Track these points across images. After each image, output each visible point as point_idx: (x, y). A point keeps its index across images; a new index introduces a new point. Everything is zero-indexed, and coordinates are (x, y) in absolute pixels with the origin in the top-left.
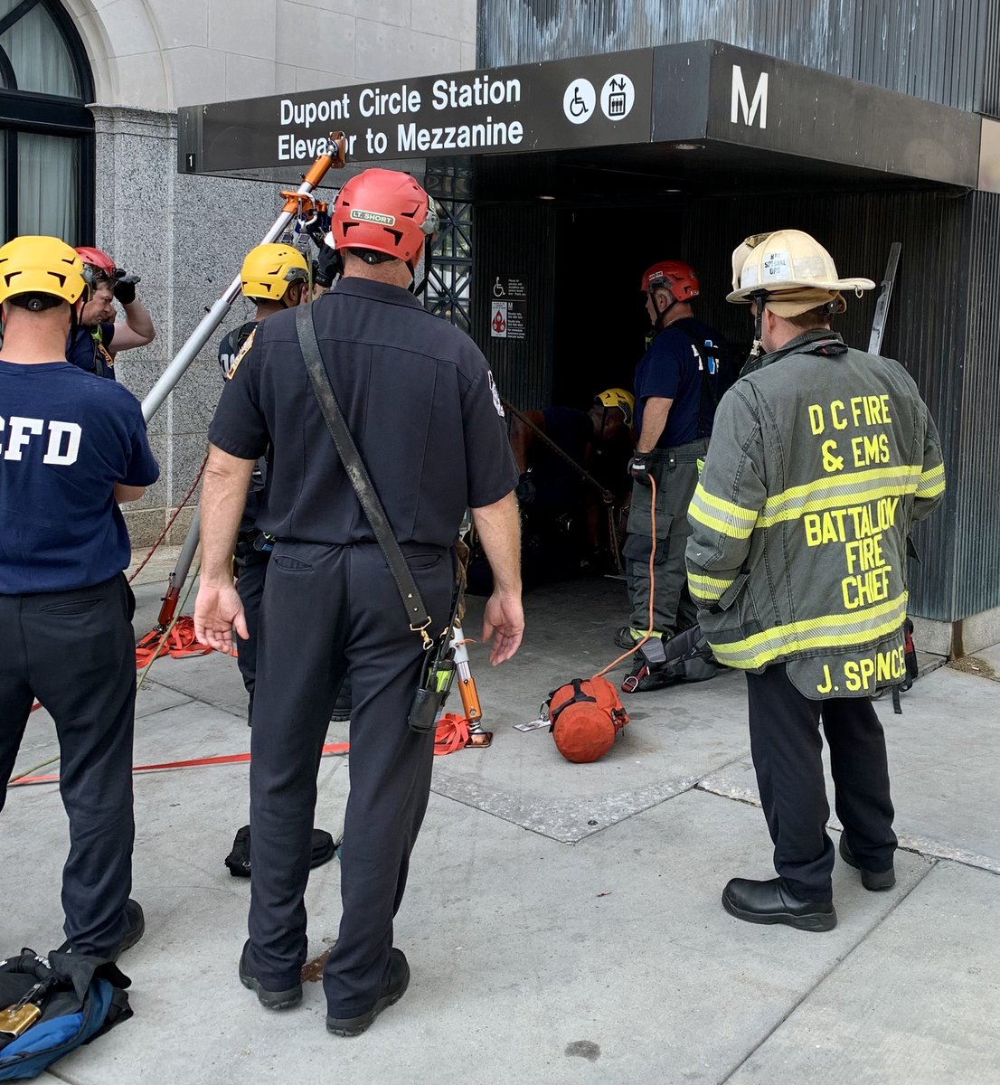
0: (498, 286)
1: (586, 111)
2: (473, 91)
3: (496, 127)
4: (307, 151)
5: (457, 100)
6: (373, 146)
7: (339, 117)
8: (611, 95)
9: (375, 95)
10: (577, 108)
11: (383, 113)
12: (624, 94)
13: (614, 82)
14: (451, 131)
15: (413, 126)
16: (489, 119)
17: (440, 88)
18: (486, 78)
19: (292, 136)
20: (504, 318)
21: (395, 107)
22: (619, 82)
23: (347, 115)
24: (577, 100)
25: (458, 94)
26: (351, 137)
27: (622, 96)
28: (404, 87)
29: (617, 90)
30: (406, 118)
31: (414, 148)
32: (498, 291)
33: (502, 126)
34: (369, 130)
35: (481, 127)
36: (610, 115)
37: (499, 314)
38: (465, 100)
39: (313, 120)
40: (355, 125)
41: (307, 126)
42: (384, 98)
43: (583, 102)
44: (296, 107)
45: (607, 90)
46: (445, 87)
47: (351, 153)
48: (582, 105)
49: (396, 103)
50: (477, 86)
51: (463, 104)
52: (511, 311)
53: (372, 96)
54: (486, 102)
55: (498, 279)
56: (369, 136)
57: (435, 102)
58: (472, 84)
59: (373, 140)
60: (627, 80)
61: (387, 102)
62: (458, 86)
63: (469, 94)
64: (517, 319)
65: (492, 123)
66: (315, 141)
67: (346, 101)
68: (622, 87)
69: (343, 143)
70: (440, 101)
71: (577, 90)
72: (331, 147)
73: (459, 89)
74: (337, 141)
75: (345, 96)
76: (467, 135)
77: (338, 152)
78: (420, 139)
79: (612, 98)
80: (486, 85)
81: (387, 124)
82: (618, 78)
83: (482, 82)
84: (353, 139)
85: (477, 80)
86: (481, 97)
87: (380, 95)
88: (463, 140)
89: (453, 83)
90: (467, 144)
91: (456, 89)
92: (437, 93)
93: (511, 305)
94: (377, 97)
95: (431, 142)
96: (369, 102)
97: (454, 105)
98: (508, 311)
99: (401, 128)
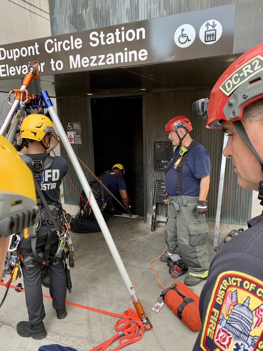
1: (189, 41)
2: (115, 36)
3: (131, 53)
4: (16, 72)
5: (105, 41)
6: (55, 67)
7: (34, 54)
8: (206, 32)
9: (54, 42)
10: (183, 40)
11: (60, 50)
12: (215, 30)
13: (208, 24)
14: (103, 57)
15: (78, 56)
16: (126, 49)
17: (94, 36)
18: (123, 28)
19: (7, 65)
21: (67, 47)
22: (211, 23)
23: (38, 53)
24: (183, 36)
25: (105, 38)
26: (41, 63)
27: (214, 32)
28: (72, 37)
29: (210, 28)
30: (74, 52)
31: (79, 66)
33: (135, 52)
34: (52, 60)
35: (121, 54)
36: (205, 41)
38: (110, 40)
39: (18, 56)
40: (43, 57)
41: (15, 60)
42: (60, 43)
43: (187, 37)
44: (8, 51)
45: (203, 29)
46: (97, 34)
47: (43, 71)
48: (186, 38)
49: (67, 45)
50: (117, 33)
51: (108, 43)
53: (52, 42)
54: (123, 40)
56: (52, 62)
57: (91, 43)
58: (114, 32)
59: (55, 64)
60: (217, 22)
61: (62, 45)
62: (105, 34)
63: (112, 37)
65: (128, 51)
66: (20, 66)
67: (37, 46)
68: (214, 26)
69: (37, 66)
70: (94, 42)
71: (183, 30)
72: (32, 69)
73: (106, 35)
74: (34, 66)
75: (36, 44)
76: (112, 58)
77: (35, 71)
78: (83, 62)
79: (207, 33)
80: (123, 33)
81: (63, 56)
82: (211, 22)
83: (120, 31)
84: (43, 64)
85: (117, 30)
86: (120, 38)
87: (57, 42)
88: (110, 61)
89: (102, 33)
90: (113, 62)
91: (104, 35)
92: (92, 38)
94: (56, 43)
95: (90, 63)
96: (50, 46)
97: (103, 43)
99: (71, 58)
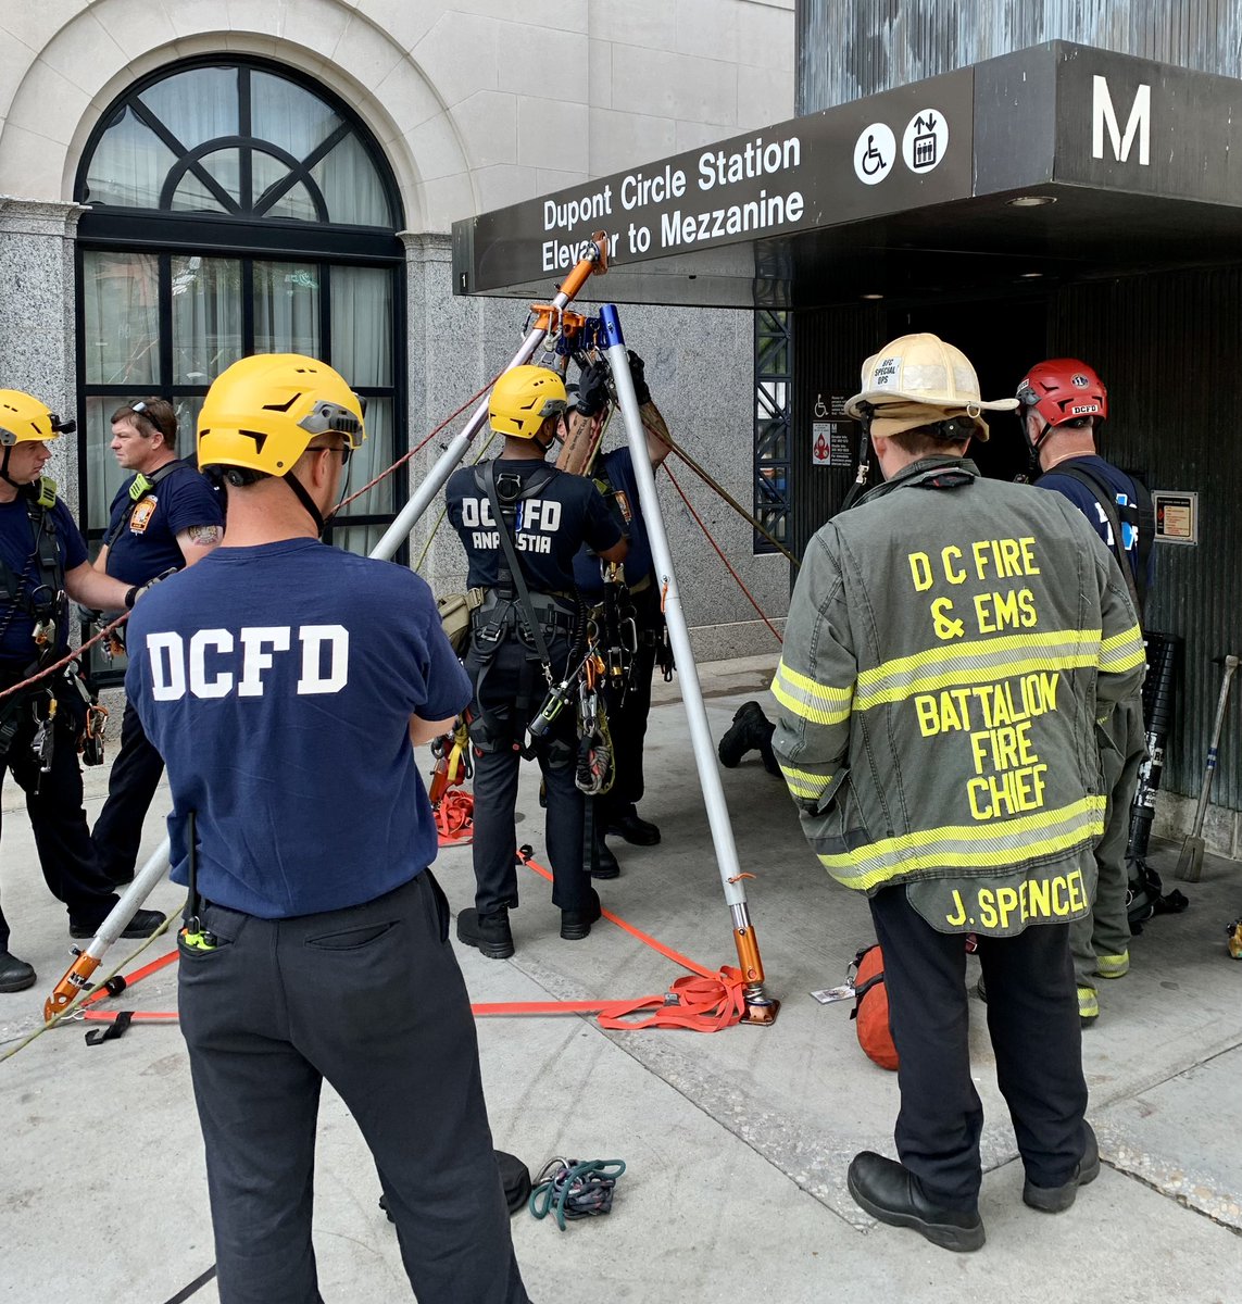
0: (820, 404)
1: (883, 165)
2: (744, 160)
3: (772, 202)
4: (570, 258)
5: (725, 175)
6: (636, 245)
7: (601, 214)
8: (916, 140)
9: (637, 182)
10: (872, 163)
11: (646, 202)
12: (934, 135)
13: (920, 121)
14: (719, 214)
15: (677, 215)
16: (763, 194)
17: (707, 163)
18: (759, 142)
19: (556, 242)
20: (828, 442)
21: (658, 194)
22: (927, 120)
23: (609, 211)
24: (872, 153)
25: (727, 167)
26: (613, 236)
27: (932, 139)
28: (668, 168)
29: (925, 131)
30: (670, 205)
31: (678, 242)
32: (820, 411)
33: (778, 200)
34: (632, 226)
35: (753, 205)
36: (916, 166)
37: (821, 437)
38: (735, 173)
39: (575, 221)
40: (617, 221)
41: (570, 229)
42: (647, 184)
43: (879, 155)
44: (559, 208)
45: (911, 132)
46: (713, 161)
47: (614, 255)
48: (877, 158)
49: (660, 188)
50: (749, 154)
51: (733, 179)
52: (835, 435)
53: (634, 184)
54: (759, 173)
55: (820, 396)
56: (632, 233)
57: (701, 181)
58: (742, 152)
59: (635, 237)
60: (938, 116)
61: (650, 188)
62: (727, 157)
63: (739, 166)
64: (843, 443)
65: (766, 199)
66: (577, 245)
67: (608, 194)
68: (931, 126)
69: (604, 245)
70: (707, 179)
71: (871, 139)
72: (592, 250)
73: (728, 161)
74: (598, 243)
75: (607, 187)
76: (737, 218)
77: (599, 256)
78: (686, 230)
79: (918, 142)
80: (759, 151)
81: (650, 215)
82: (924, 115)
83: (754, 148)
84: (615, 238)
85: (749, 146)
86: (754, 168)
87: (642, 181)
88: (733, 225)
89: (721, 154)
90: (738, 228)
91: (724, 161)
92: (704, 170)
93: (835, 427)
94: (640, 184)
95: (697, 232)
96: (631, 191)
97: (722, 181)
98: (831, 434)
99: (665, 217)
